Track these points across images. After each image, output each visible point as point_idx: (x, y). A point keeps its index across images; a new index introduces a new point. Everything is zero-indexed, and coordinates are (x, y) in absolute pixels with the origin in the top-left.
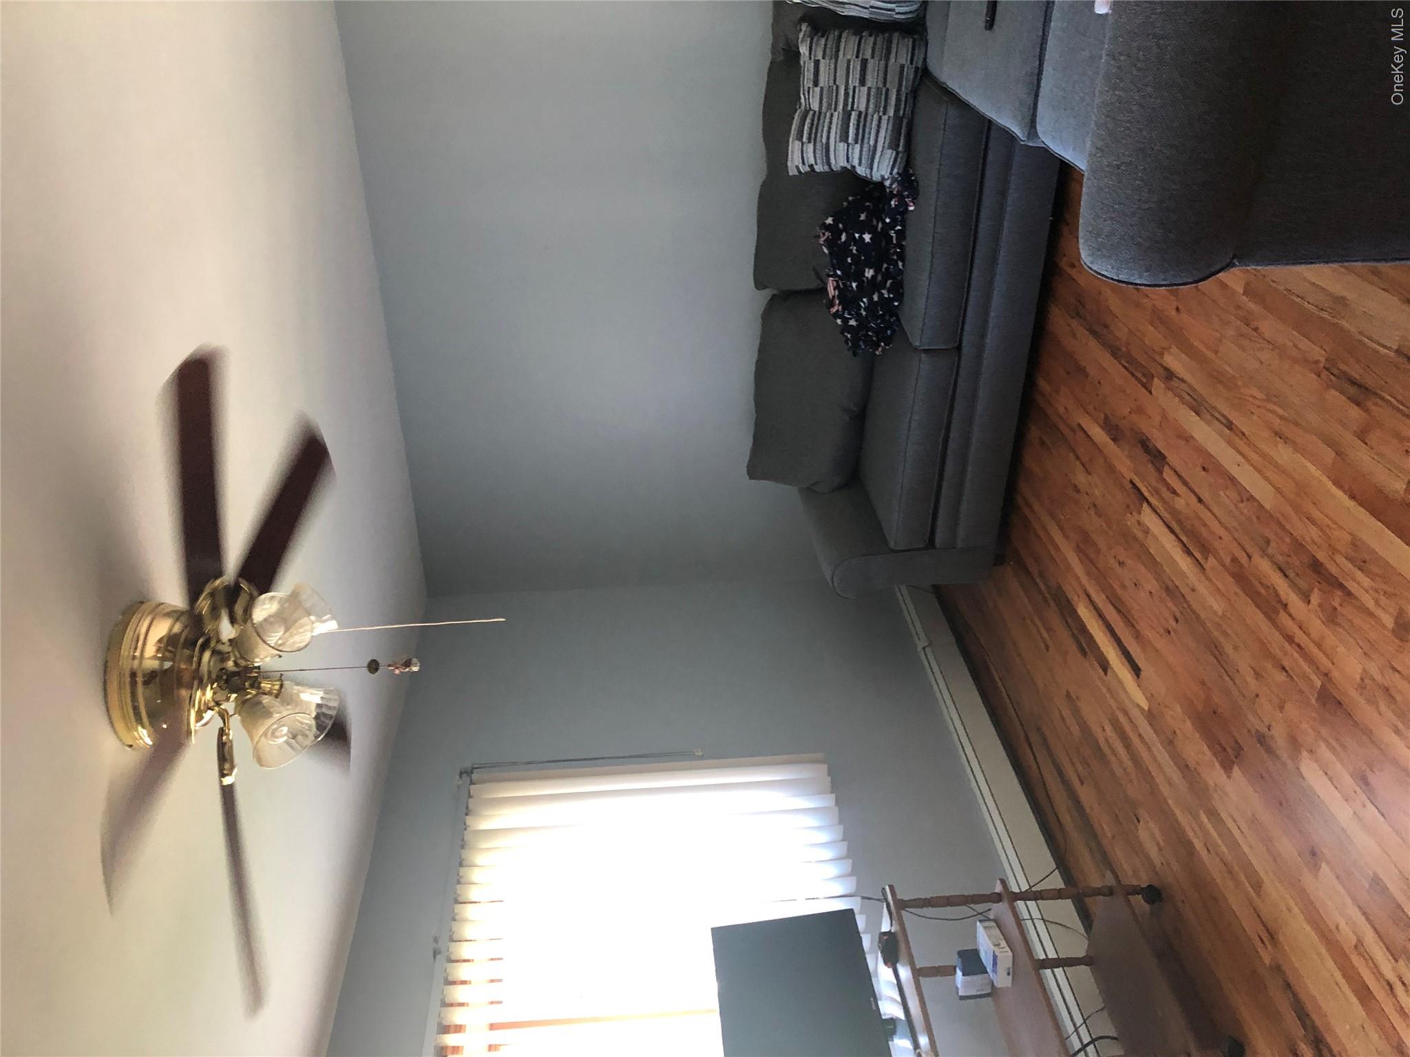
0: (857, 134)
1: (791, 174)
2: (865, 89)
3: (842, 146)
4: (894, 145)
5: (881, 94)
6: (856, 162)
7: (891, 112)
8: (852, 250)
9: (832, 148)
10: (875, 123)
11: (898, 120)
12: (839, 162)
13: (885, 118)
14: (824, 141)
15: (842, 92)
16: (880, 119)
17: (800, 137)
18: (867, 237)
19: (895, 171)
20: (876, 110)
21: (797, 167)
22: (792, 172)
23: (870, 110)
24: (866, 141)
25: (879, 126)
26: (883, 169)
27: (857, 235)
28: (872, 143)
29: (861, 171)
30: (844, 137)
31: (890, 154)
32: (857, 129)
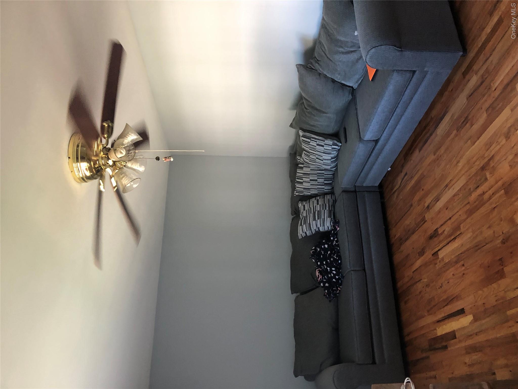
0: (318, 217)
1: (299, 238)
2: (319, 206)
3: (314, 222)
4: (330, 216)
5: (324, 206)
6: (319, 227)
7: (327, 209)
8: (322, 252)
9: (311, 224)
11: (330, 212)
12: (314, 228)
13: (326, 211)
14: (308, 222)
15: (312, 208)
16: (324, 211)
17: (301, 225)
18: (326, 246)
19: (332, 223)
20: (323, 208)
21: (301, 234)
22: (300, 237)
24: (321, 218)
25: (324, 213)
26: (328, 225)
27: (323, 246)
28: (323, 218)
29: (321, 229)
30: (314, 219)
31: (329, 219)
32: (318, 215)
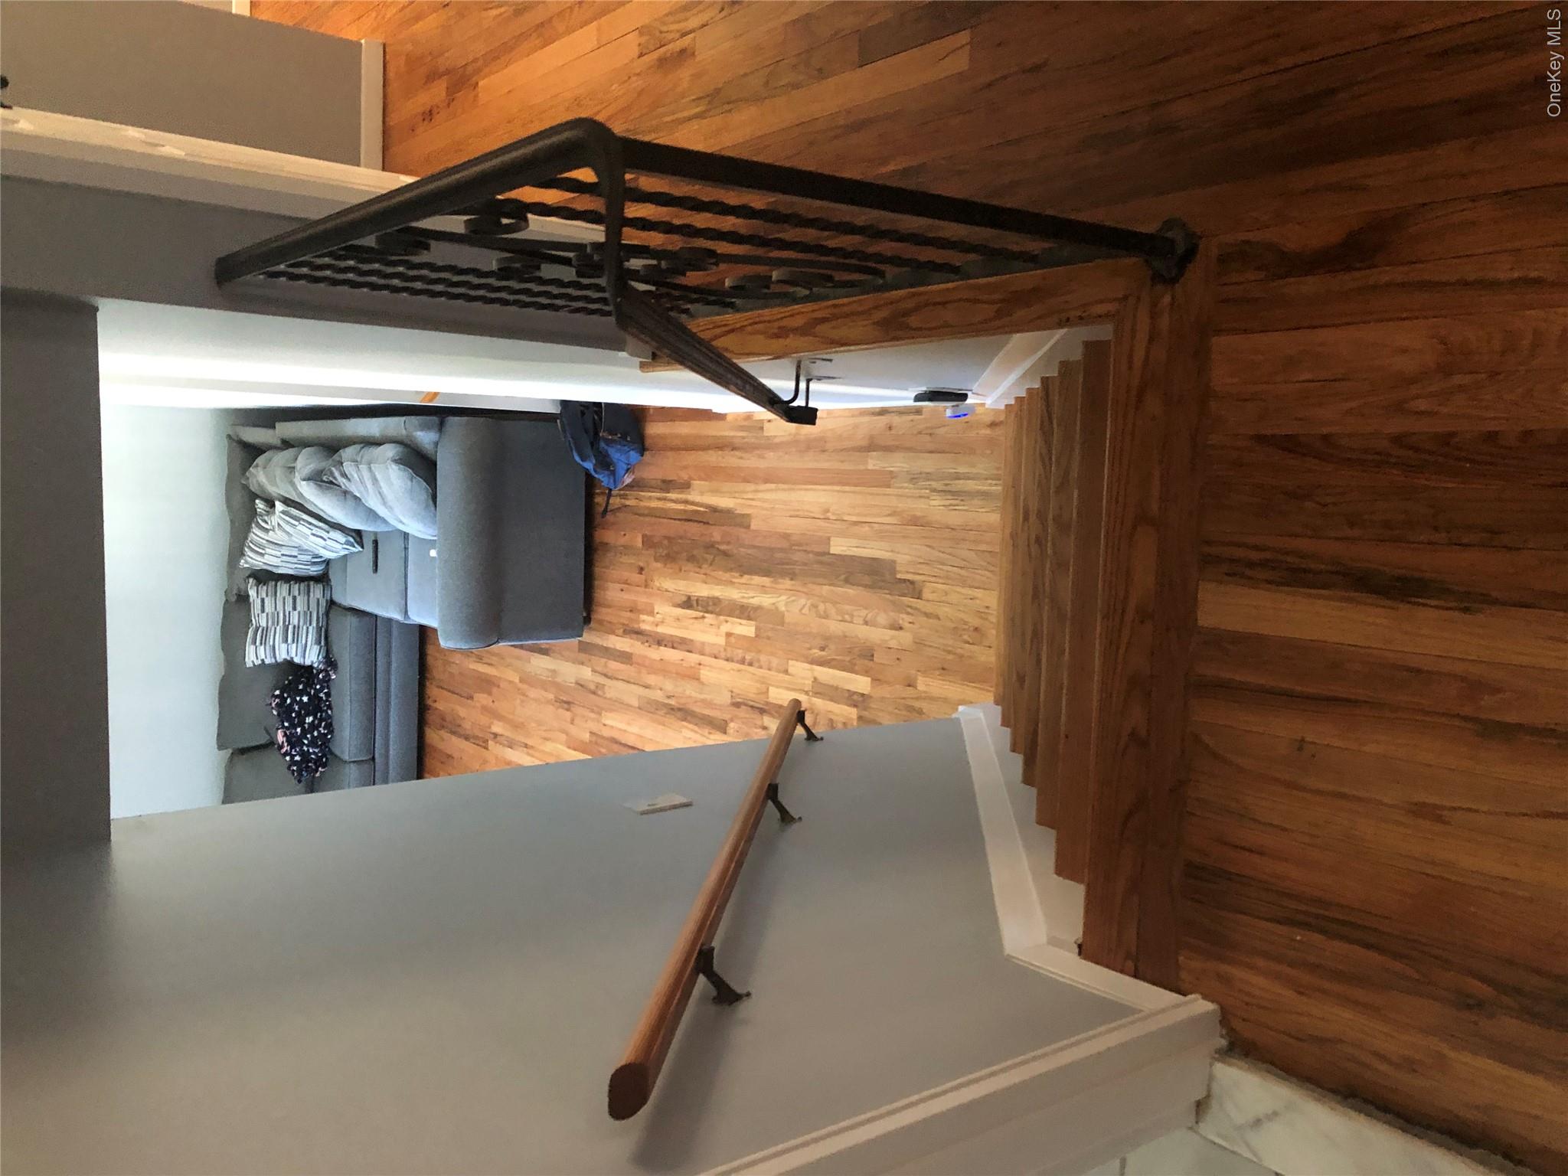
0: (293, 638)
1: (248, 666)
2: (296, 613)
3: (284, 646)
4: (319, 642)
5: (307, 614)
6: (293, 655)
7: (314, 624)
8: (295, 708)
9: (277, 647)
10: (305, 631)
11: (319, 629)
12: (282, 656)
13: (311, 628)
14: (271, 643)
15: (281, 615)
16: (308, 628)
17: (254, 642)
18: (305, 699)
19: (320, 657)
20: (305, 623)
21: (253, 662)
22: (249, 664)
23: (301, 624)
24: (300, 642)
25: (307, 632)
26: (312, 657)
27: (298, 699)
28: (304, 642)
29: (297, 660)
30: (285, 640)
31: (316, 648)
32: (293, 634)
